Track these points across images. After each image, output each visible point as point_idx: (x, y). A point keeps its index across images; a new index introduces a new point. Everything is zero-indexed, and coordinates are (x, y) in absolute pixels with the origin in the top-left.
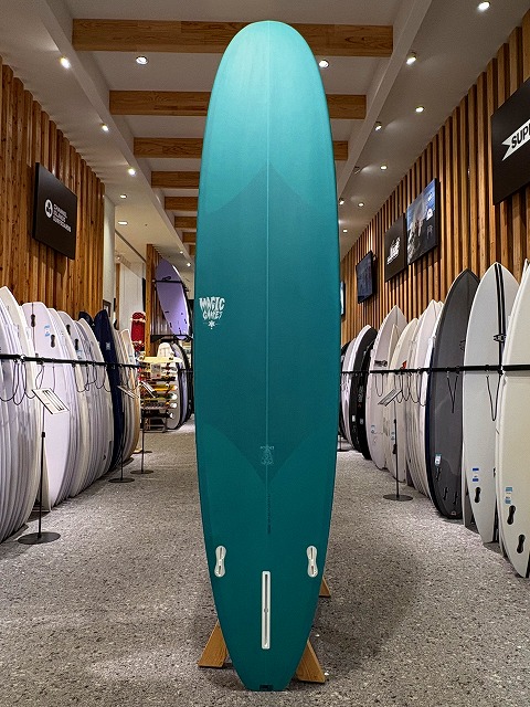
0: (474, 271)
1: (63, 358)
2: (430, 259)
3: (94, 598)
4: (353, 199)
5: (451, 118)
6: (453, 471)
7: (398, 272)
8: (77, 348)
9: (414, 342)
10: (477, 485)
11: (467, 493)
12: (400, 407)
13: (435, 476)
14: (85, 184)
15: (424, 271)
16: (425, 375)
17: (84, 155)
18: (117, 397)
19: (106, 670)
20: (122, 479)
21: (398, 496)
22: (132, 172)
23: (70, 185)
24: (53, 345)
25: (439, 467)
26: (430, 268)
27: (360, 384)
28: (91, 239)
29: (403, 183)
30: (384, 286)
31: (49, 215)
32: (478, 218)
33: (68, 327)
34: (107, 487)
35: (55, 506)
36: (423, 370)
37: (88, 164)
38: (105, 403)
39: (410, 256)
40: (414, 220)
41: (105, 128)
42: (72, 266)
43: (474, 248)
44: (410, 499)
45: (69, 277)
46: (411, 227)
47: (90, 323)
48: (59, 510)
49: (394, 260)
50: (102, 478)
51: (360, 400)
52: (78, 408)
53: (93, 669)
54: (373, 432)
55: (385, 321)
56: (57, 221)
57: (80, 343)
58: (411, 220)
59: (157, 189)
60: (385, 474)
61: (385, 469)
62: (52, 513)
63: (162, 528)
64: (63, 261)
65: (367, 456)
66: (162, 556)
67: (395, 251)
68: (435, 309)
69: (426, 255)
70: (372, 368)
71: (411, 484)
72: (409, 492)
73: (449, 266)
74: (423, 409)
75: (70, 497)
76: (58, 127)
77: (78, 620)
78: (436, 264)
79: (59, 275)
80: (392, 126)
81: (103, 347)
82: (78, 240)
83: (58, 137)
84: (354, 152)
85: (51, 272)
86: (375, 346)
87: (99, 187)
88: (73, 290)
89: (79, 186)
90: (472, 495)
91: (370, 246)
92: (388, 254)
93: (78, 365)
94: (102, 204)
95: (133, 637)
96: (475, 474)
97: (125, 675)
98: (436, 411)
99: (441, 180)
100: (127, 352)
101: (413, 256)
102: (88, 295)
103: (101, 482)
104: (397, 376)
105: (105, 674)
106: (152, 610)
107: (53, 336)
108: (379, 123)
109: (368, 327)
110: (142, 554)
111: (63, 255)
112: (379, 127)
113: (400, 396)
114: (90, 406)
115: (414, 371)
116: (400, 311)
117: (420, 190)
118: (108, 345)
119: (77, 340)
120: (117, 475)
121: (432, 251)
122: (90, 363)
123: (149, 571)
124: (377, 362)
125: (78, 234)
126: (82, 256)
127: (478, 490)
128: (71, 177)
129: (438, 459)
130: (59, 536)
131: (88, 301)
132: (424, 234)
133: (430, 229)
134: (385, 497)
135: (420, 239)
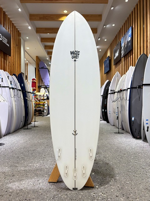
0: (145, 53)
1: (6, 86)
2: (129, 55)
3: (13, 163)
4: (103, 38)
5: (137, 4)
6: (138, 122)
7: (118, 61)
8: (11, 84)
9: (124, 81)
10: (147, 125)
11: (144, 129)
12: (119, 103)
13: (132, 124)
14: (14, 32)
15: (127, 59)
16: (129, 90)
17: (13, 21)
18: (26, 101)
19: (15, 186)
20: (27, 128)
21: (119, 132)
22: (30, 28)
23: (8, 31)
24: (2, 81)
25: (134, 121)
26: (129, 58)
27: (105, 98)
28: (17, 51)
29: (120, 31)
30: (113, 67)
31: (1, 40)
32: (147, 37)
33: (8, 77)
34: (22, 131)
35: (4, 136)
36: (128, 88)
37: (15, 25)
38: (21, 103)
39: (122, 55)
40: (124, 43)
41: (20, 10)
42: (10, 59)
43: (145, 48)
44: (123, 133)
45: (9, 62)
46: (123, 45)
47: (16, 77)
48: (5, 137)
49: (117, 57)
50: (21, 128)
51: (105, 104)
52: (11, 103)
53: (10, 185)
54: (110, 113)
55: (113, 77)
56: (4, 42)
57: (12, 82)
58: (123, 43)
59: (38, 34)
60: (114, 127)
61: (114, 125)
62: (3, 138)
63: (39, 142)
64: (7, 57)
65: (108, 122)
66: (39, 149)
67: (117, 54)
68: (132, 69)
69: (128, 54)
70: (109, 92)
71: (123, 129)
72: (123, 131)
73: (136, 55)
74: (128, 102)
75: (10, 133)
76: (4, 10)
77: (6, 169)
78: (131, 56)
79: (5, 61)
80: (117, 8)
81: (21, 85)
82: (12, 50)
83: (4, 14)
84: (104, 18)
85: (3, 59)
86: (111, 85)
87: (19, 34)
88: (11, 66)
89: (12, 32)
90: (146, 129)
91: (109, 54)
92: (114, 56)
93: (11, 89)
94: (20, 40)
95: (26, 174)
96: (147, 122)
97: (21, 187)
98: (133, 102)
99: (134, 27)
100: (29, 88)
101: (123, 54)
102: (16, 70)
103: (21, 129)
104: (119, 93)
105: (14, 187)
106: (34, 166)
107: (2, 78)
108: (112, 6)
109: (108, 81)
110: (32, 149)
111: (7, 54)
112: (112, 8)
113: (119, 99)
114: (16, 103)
115: (124, 90)
116: (119, 73)
117: (126, 31)
118: (22, 85)
119: (11, 81)
120: (26, 127)
121: (130, 52)
122: (16, 89)
123: (34, 154)
124: (111, 90)
125: (12, 48)
126: (14, 56)
127: (148, 127)
128: (9, 28)
129: (133, 119)
130: (4, 144)
131: (16, 71)
132: (127, 46)
133: (130, 44)
134: (114, 133)
135: (126, 48)
